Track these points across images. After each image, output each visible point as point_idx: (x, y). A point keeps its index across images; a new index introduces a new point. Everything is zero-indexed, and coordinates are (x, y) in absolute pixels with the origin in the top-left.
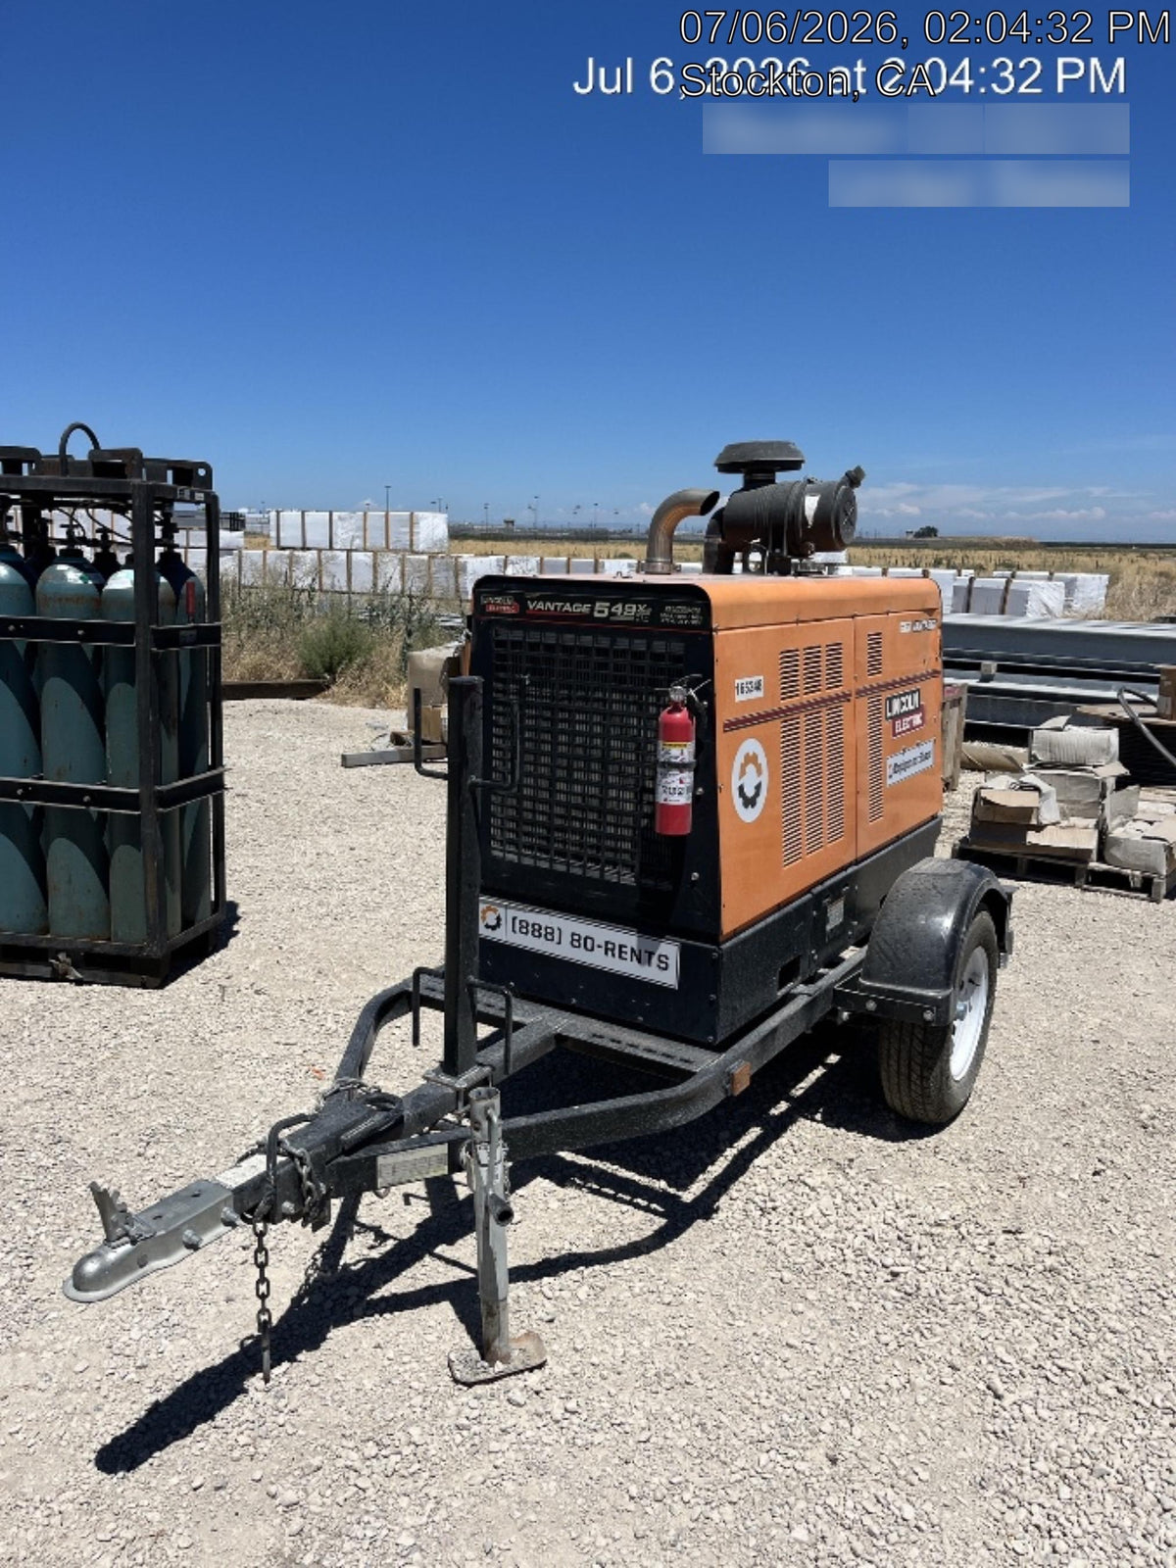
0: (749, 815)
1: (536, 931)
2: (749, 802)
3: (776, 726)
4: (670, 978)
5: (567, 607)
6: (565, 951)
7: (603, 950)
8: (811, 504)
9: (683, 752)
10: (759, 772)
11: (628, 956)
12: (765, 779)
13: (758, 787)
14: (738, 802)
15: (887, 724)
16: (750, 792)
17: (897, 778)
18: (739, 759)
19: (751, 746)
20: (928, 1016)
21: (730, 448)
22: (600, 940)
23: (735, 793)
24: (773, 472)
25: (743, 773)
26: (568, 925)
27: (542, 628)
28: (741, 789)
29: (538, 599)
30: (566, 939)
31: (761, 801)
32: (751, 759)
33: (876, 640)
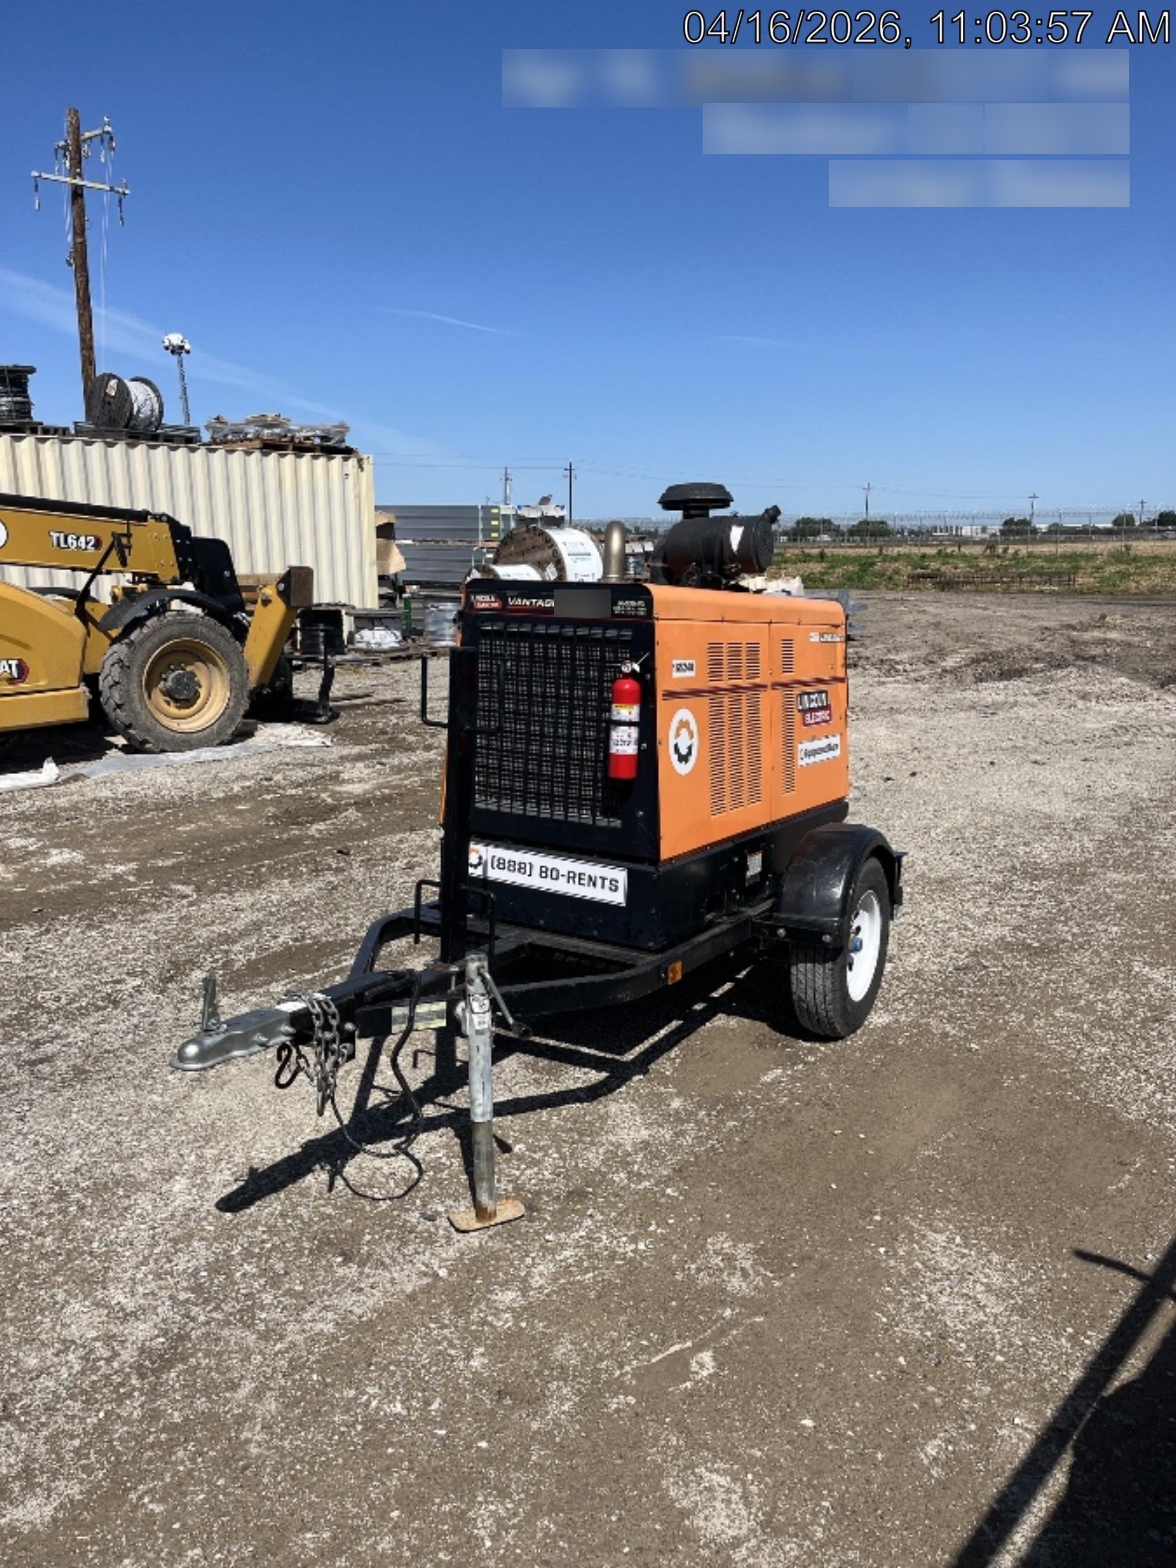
0: (683, 769)
1: (512, 866)
2: (683, 759)
3: (704, 701)
4: (618, 898)
5: (540, 602)
6: (535, 882)
7: (565, 879)
8: (736, 535)
9: (629, 712)
10: (691, 736)
11: (586, 882)
12: (695, 741)
13: (690, 748)
14: (674, 757)
15: (798, 716)
16: (684, 751)
17: (807, 760)
18: (674, 725)
19: (684, 714)
20: (827, 938)
21: (671, 489)
22: (563, 871)
23: (672, 749)
24: (707, 509)
25: (678, 735)
26: (538, 860)
27: (520, 621)
28: (676, 746)
29: (517, 597)
30: (536, 871)
31: (692, 759)
32: (684, 724)
33: (788, 643)
